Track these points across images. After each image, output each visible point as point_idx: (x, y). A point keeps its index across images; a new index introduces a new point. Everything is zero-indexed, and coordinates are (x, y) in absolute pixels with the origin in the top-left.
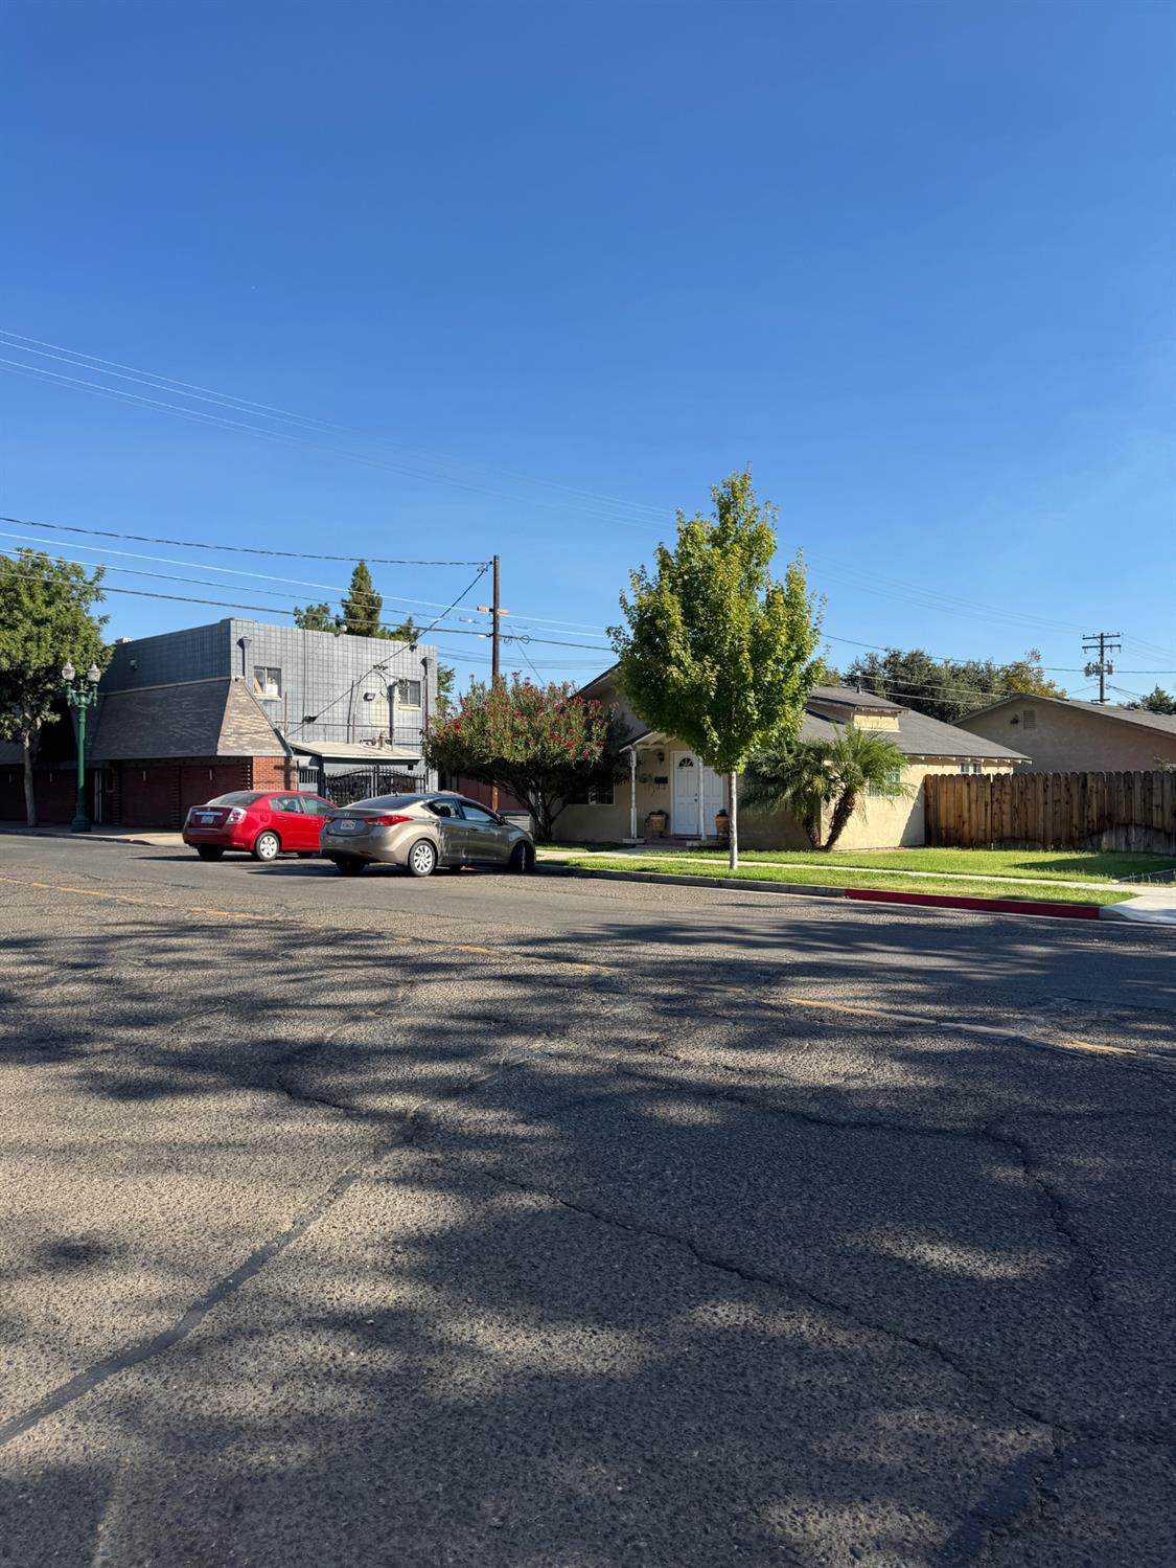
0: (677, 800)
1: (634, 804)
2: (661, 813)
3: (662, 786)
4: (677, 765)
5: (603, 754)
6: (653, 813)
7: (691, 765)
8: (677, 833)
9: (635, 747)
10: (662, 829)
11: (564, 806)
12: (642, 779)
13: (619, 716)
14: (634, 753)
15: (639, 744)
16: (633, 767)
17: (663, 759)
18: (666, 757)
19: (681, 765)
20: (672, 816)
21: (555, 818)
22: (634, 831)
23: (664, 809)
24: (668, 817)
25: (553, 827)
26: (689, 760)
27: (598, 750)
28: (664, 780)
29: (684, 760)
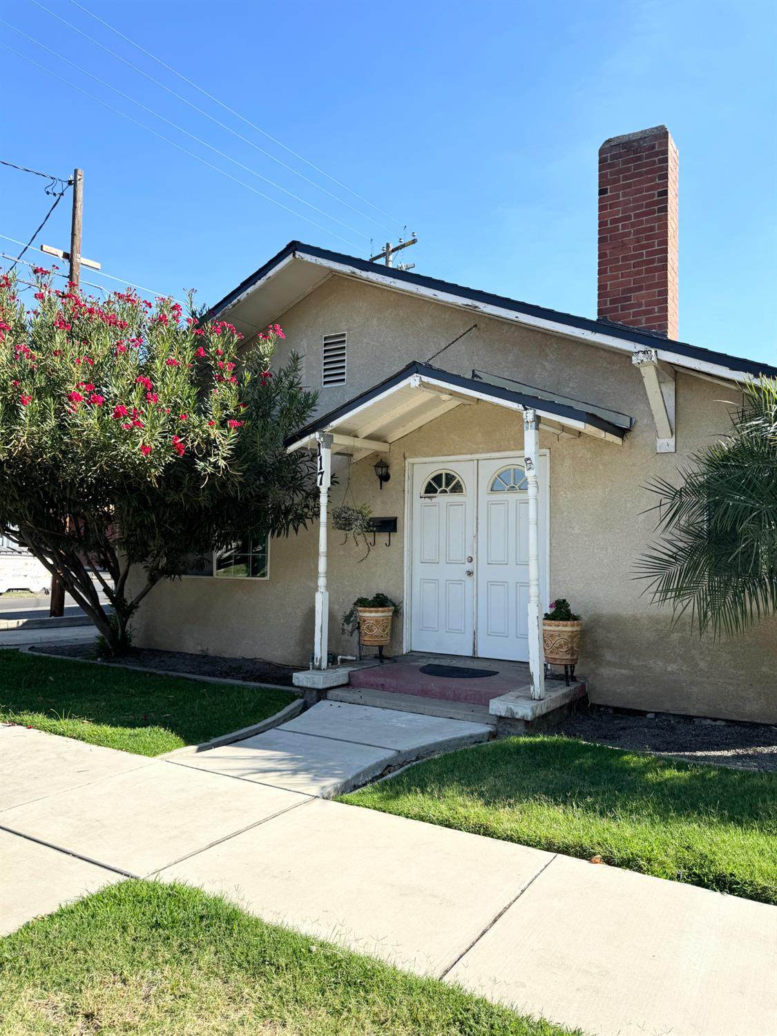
0: (420, 571)
1: (322, 581)
2: (380, 601)
3: (382, 538)
4: (420, 487)
5: (239, 451)
6: (362, 602)
7: (458, 489)
8: (417, 647)
9: (329, 441)
10: (385, 640)
11: (153, 580)
12: (341, 521)
13: (285, 364)
14: (325, 453)
15: (338, 431)
16: (324, 490)
17: (385, 478)
18: (393, 472)
19: (430, 489)
20: (406, 609)
21: (134, 606)
22: (320, 650)
23: (389, 592)
24: (397, 612)
25: (135, 624)
26: (450, 478)
27: (225, 441)
28: (389, 525)
29: (438, 479)
